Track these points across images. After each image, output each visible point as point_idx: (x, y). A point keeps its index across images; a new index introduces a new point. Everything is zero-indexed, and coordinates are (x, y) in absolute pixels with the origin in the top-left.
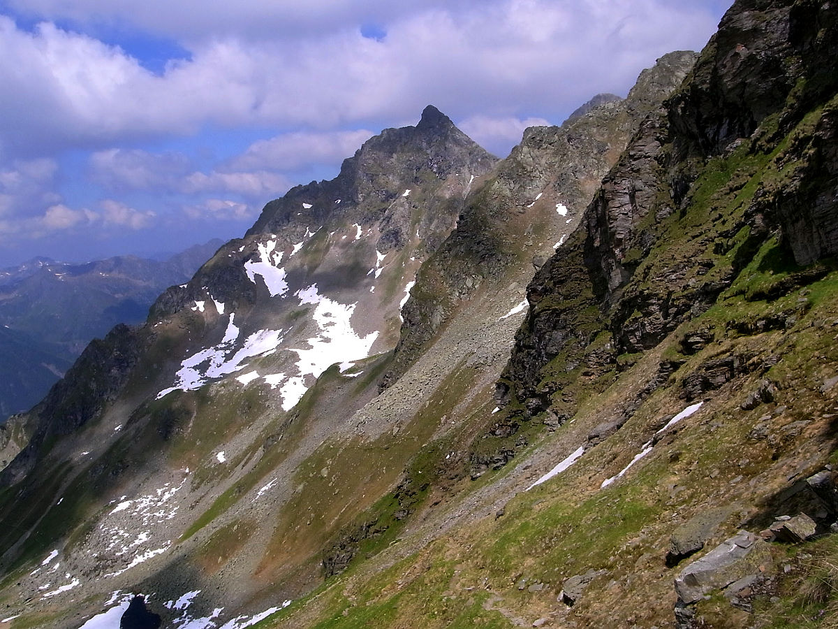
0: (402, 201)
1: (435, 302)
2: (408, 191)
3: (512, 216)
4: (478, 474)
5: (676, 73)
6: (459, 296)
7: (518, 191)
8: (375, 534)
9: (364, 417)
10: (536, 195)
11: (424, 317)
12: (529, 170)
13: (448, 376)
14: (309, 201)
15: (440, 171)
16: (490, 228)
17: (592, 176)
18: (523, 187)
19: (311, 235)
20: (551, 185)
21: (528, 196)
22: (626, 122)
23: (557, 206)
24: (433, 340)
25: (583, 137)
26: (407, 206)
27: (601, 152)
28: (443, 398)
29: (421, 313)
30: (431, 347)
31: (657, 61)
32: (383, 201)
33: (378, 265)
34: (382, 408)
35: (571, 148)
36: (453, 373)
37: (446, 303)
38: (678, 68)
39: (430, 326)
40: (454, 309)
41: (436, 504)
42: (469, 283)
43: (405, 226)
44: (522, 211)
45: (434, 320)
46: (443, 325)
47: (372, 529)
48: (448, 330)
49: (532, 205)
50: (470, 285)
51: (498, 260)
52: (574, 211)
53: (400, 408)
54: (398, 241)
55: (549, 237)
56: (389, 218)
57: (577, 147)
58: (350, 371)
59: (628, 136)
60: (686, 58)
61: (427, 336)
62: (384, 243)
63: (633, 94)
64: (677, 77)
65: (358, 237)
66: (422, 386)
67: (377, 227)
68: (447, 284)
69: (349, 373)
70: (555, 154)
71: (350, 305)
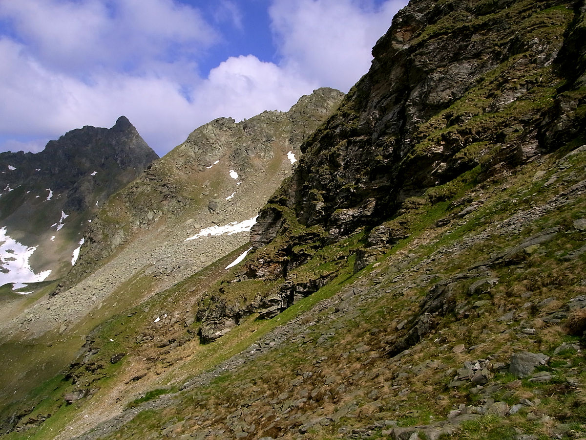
0: (89, 178)
1: (117, 226)
2: (95, 172)
3: (193, 171)
4: (218, 333)
5: (328, 101)
6: (140, 225)
7: (201, 154)
8: (29, 425)
9: (32, 315)
10: (215, 161)
11: (106, 236)
12: (211, 141)
13: (123, 284)
14: (14, 164)
15: (122, 162)
16: (175, 176)
17: (260, 156)
18: (205, 152)
19: (10, 190)
20: (227, 156)
21: (208, 160)
22: (288, 125)
23: (230, 171)
24: (110, 257)
25: (256, 128)
26: (92, 182)
27: (269, 141)
28: (118, 301)
29: (103, 233)
30: (107, 263)
31: (314, 91)
32: (74, 176)
33: (61, 221)
34: (52, 308)
35: (245, 134)
36: (130, 281)
37: (127, 228)
38: (329, 98)
39: (110, 245)
40: (133, 235)
41: (137, 379)
42: (150, 216)
43: (88, 196)
44: (202, 170)
45: (114, 241)
46: (121, 247)
47: (25, 420)
48: (126, 250)
49: (210, 167)
50: (151, 217)
51: (178, 201)
52: (244, 177)
53: (71, 309)
54: (81, 206)
55: (223, 191)
56: (76, 189)
57: (250, 134)
58: (22, 290)
59: (289, 135)
60: (334, 94)
61: (105, 254)
62: (69, 206)
63: (294, 109)
64: (328, 104)
65: (49, 198)
66: (96, 291)
67: (66, 193)
68: (130, 213)
69: (21, 292)
70: (233, 135)
71: (31, 247)
